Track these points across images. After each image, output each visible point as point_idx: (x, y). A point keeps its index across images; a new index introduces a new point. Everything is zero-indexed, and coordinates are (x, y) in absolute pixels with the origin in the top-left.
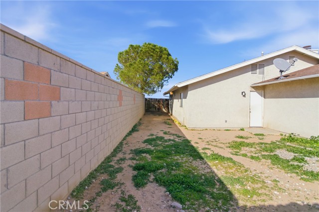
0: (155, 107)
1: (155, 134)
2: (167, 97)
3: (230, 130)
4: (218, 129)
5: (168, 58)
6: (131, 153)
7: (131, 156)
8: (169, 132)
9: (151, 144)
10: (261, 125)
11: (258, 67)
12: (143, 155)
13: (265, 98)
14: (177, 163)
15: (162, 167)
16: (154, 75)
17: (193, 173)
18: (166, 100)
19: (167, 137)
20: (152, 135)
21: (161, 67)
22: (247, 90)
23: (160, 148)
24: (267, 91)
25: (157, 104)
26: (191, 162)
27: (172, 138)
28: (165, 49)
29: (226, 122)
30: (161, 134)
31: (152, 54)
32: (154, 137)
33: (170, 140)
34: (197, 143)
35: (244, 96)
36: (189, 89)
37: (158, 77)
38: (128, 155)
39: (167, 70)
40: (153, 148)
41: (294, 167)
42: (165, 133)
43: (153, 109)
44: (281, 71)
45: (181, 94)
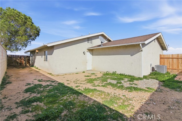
0: (17, 62)
1: (31, 83)
2: (29, 54)
3: (78, 73)
4: (72, 73)
5: (32, 25)
6: (18, 107)
7: (20, 109)
8: (42, 80)
9: (34, 92)
10: (91, 69)
11: (90, 40)
12: (33, 104)
13: (92, 55)
14: (70, 102)
15: (62, 110)
16: (19, 36)
17: (86, 106)
18: (27, 56)
19: (44, 84)
20: (29, 84)
21: (25, 31)
22: (86, 51)
23: (46, 94)
24: (94, 52)
25: (19, 60)
26: (77, 98)
27: (48, 83)
28: (29, 18)
29: (76, 68)
30: (37, 83)
31: (17, 18)
32: (32, 85)
33: (48, 86)
34: (69, 84)
35: (84, 54)
36: (55, 48)
37: (24, 38)
38: (16, 109)
39: (31, 34)
40: (39, 95)
41: (119, 87)
42: (39, 81)
43: (14, 64)
44: (102, 42)
45: (45, 52)
